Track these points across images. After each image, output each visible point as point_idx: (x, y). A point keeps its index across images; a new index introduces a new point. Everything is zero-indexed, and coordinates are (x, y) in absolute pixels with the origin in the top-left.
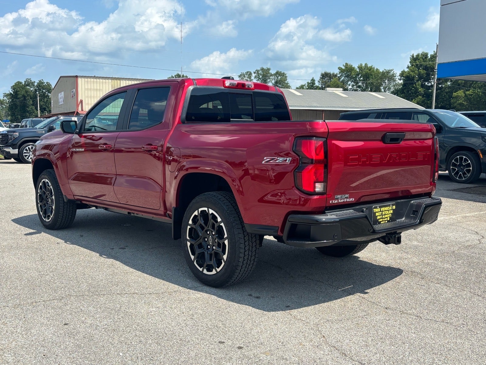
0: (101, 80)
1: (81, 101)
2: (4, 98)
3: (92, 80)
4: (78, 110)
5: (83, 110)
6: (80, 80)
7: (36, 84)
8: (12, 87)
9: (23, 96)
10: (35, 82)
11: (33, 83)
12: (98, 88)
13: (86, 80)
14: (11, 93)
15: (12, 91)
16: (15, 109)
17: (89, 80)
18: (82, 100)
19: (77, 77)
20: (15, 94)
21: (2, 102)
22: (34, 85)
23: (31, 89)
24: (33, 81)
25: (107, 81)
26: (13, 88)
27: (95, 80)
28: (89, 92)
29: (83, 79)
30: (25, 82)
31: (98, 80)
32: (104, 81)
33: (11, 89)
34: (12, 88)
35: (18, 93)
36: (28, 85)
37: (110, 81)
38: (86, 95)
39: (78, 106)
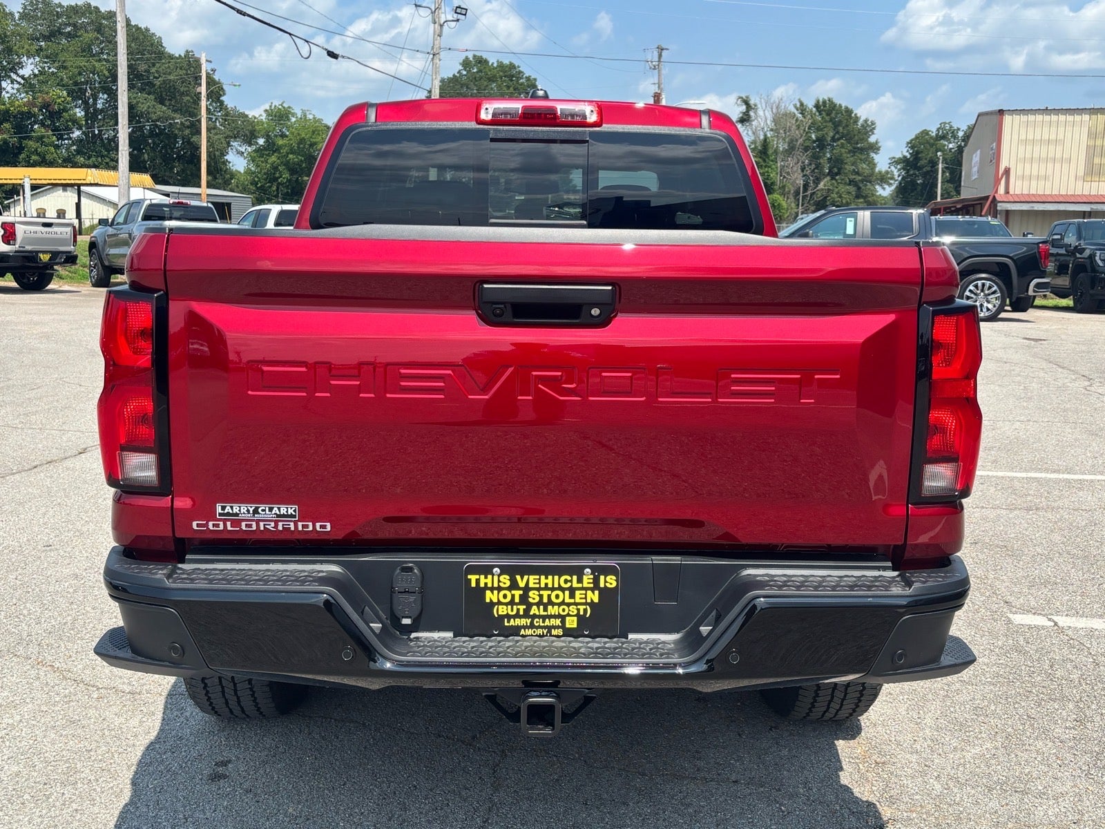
0: (1062, 117)
1: (1007, 171)
2: (889, 168)
3: (1039, 117)
4: (996, 192)
5: (1008, 193)
6: (1007, 119)
7: (961, 134)
8: (908, 143)
9: (929, 161)
10: (959, 129)
11: (954, 133)
12: (1053, 137)
13: (1024, 118)
14: (905, 157)
15: (908, 151)
16: (912, 192)
17: (1031, 118)
18: (1009, 169)
19: (1001, 112)
20: (914, 159)
21: (884, 176)
22: (955, 137)
23: (951, 146)
24: (956, 128)
25: (1078, 118)
26: (912, 144)
27: (1047, 118)
28: (1029, 148)
29: (1017, 117)
30: (938, 130)
31: (1054, 118)
32: (1070, 118)
33: (906, 147)
34: (909, 145)
35: (920, 155)
36: (944, 137)
37: (1086, 117)
38: (1021, 155)
39: (998, 182)
